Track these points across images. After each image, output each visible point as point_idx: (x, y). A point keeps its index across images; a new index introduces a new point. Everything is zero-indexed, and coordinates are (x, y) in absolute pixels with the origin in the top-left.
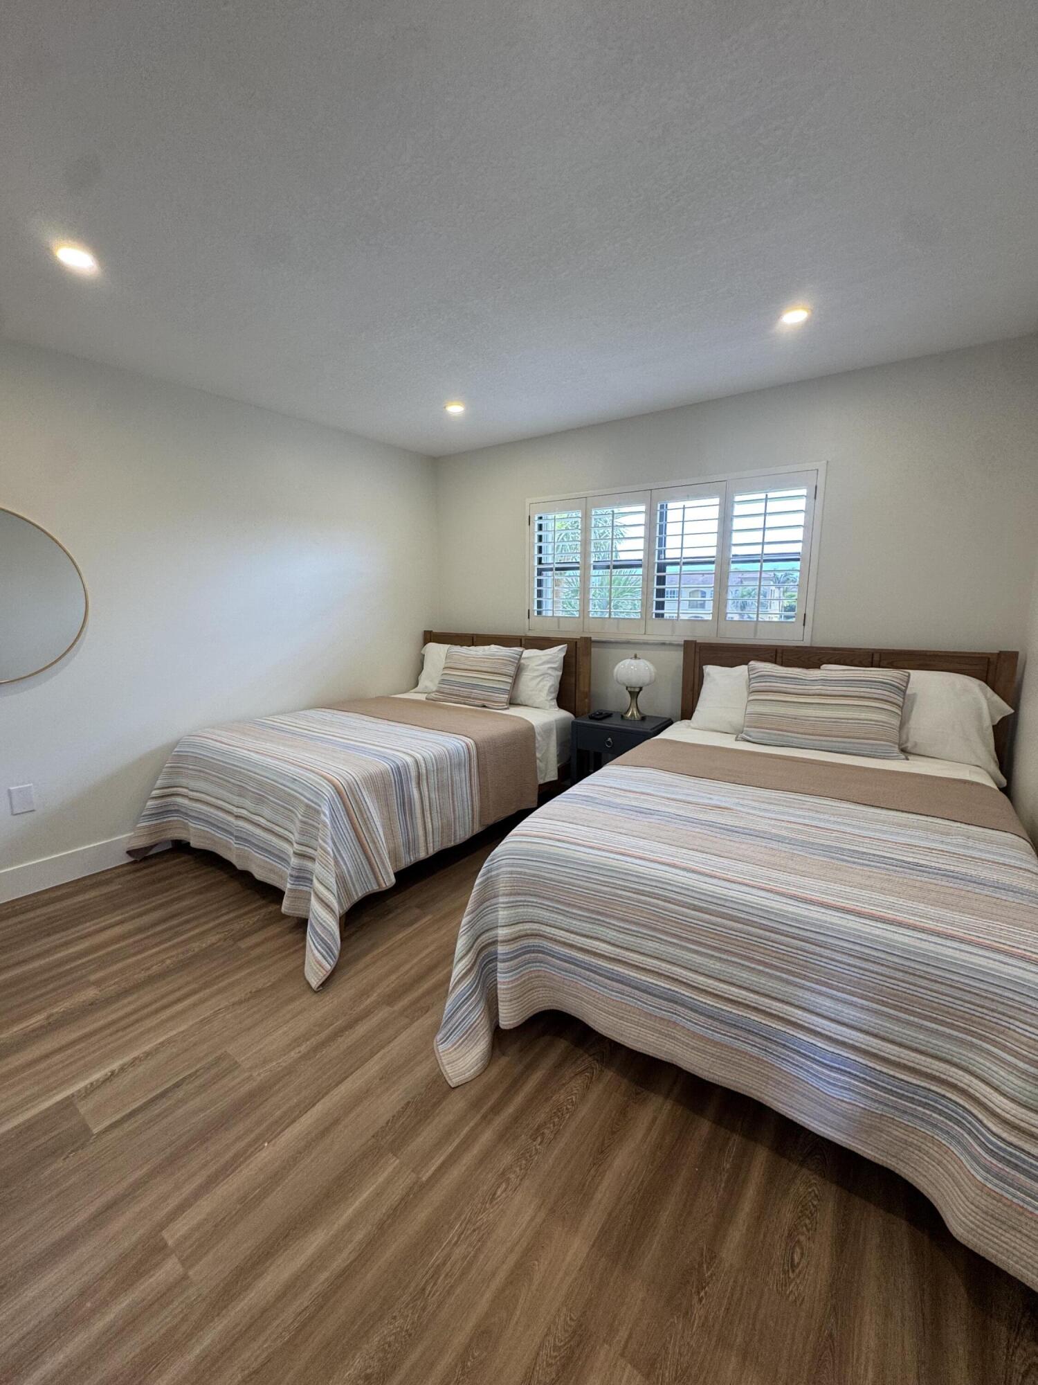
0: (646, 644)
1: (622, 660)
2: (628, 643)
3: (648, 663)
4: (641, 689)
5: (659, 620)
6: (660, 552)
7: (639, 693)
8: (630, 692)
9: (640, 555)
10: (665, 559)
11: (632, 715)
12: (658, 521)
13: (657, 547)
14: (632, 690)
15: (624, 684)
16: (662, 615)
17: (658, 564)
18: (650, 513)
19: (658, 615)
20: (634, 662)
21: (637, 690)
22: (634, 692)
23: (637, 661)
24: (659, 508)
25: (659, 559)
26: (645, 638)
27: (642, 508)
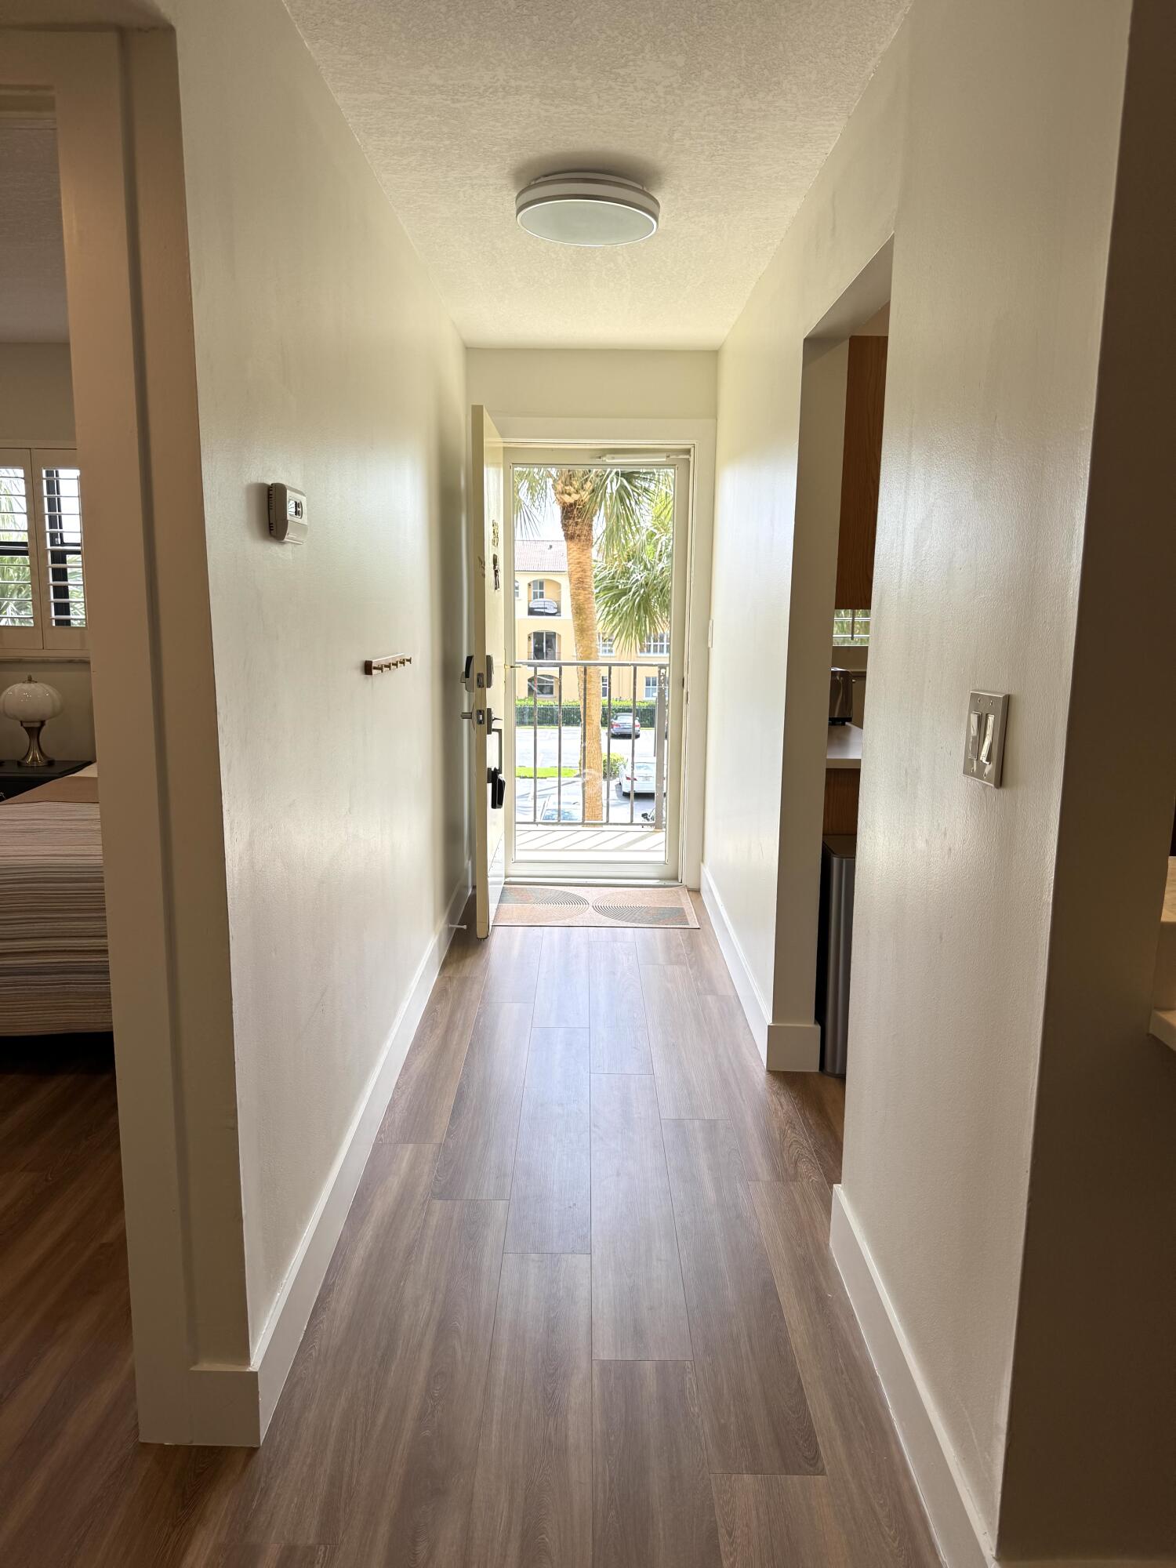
0: (45, 662)
1: (9, 686)
2: (19, 662)
3: (47, 687)
4: (43, 723)
5: (63, 629)
6: (53, 536)
7: (39, 729)
8: (27, 729)
9: (24, 537)
10: (63, 544)
11: (34, 759)
12: (45, 493)
13: (47, 529)
14: (32, 725)
15: (15, 718)
16: (68, 622)
17: (53, 552)
18: (32, 483)
19: (58, 622)
20: (26, 686)
21: (38, 725)
22: (32, 728)
23: (33, 685)
24: (44, 476)
25: (52, 544)
26: (45, 654)
27: (20, 473)
